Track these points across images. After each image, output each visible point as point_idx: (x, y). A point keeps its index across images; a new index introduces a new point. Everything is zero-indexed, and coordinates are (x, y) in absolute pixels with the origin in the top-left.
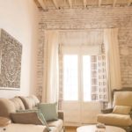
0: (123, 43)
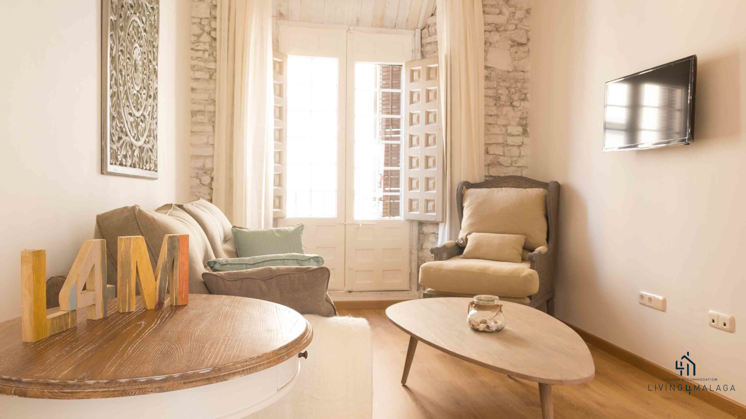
0: (497, 29)
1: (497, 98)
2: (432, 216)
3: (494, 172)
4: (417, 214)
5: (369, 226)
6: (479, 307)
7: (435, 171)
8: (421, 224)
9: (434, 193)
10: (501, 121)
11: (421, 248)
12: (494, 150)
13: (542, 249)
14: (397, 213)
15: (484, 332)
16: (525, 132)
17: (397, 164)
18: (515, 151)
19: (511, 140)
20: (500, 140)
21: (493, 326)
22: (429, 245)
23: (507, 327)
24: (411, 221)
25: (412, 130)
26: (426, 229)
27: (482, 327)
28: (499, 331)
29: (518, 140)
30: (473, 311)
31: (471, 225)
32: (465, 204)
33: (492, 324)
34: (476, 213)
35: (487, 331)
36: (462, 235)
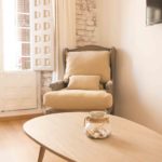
1: (81, 6)
2: (49, 68)
3: (81, 44)
4: (41, 67)
5: (13, 75)
6: (92, 120)
7: (50, 44)
8: (42, 72)
9: (50, 55)
10: (84, 18)
11: (43, 86)
12: (80, 33)
13: (110, 82)
14: (29, 67)
15: (98, 139)
16: (95, 25)
17: (29, 40)
18: (90, 34)
19: (89, 28)
20: (83, 27)
21: (105, 134)
22: (47, 84)
23: (113, 133)
24: (37, 71)
25: (36, 21)
26: (45, 75)
27: (96, 135)
28: (108, 137)
29: (92, 28)
30: (88, 124)
31: (71, 71)
32: (68, 60)
33: (103, 133)
34: (74, 64)
35: (100, 139)
36: (66, 77)
